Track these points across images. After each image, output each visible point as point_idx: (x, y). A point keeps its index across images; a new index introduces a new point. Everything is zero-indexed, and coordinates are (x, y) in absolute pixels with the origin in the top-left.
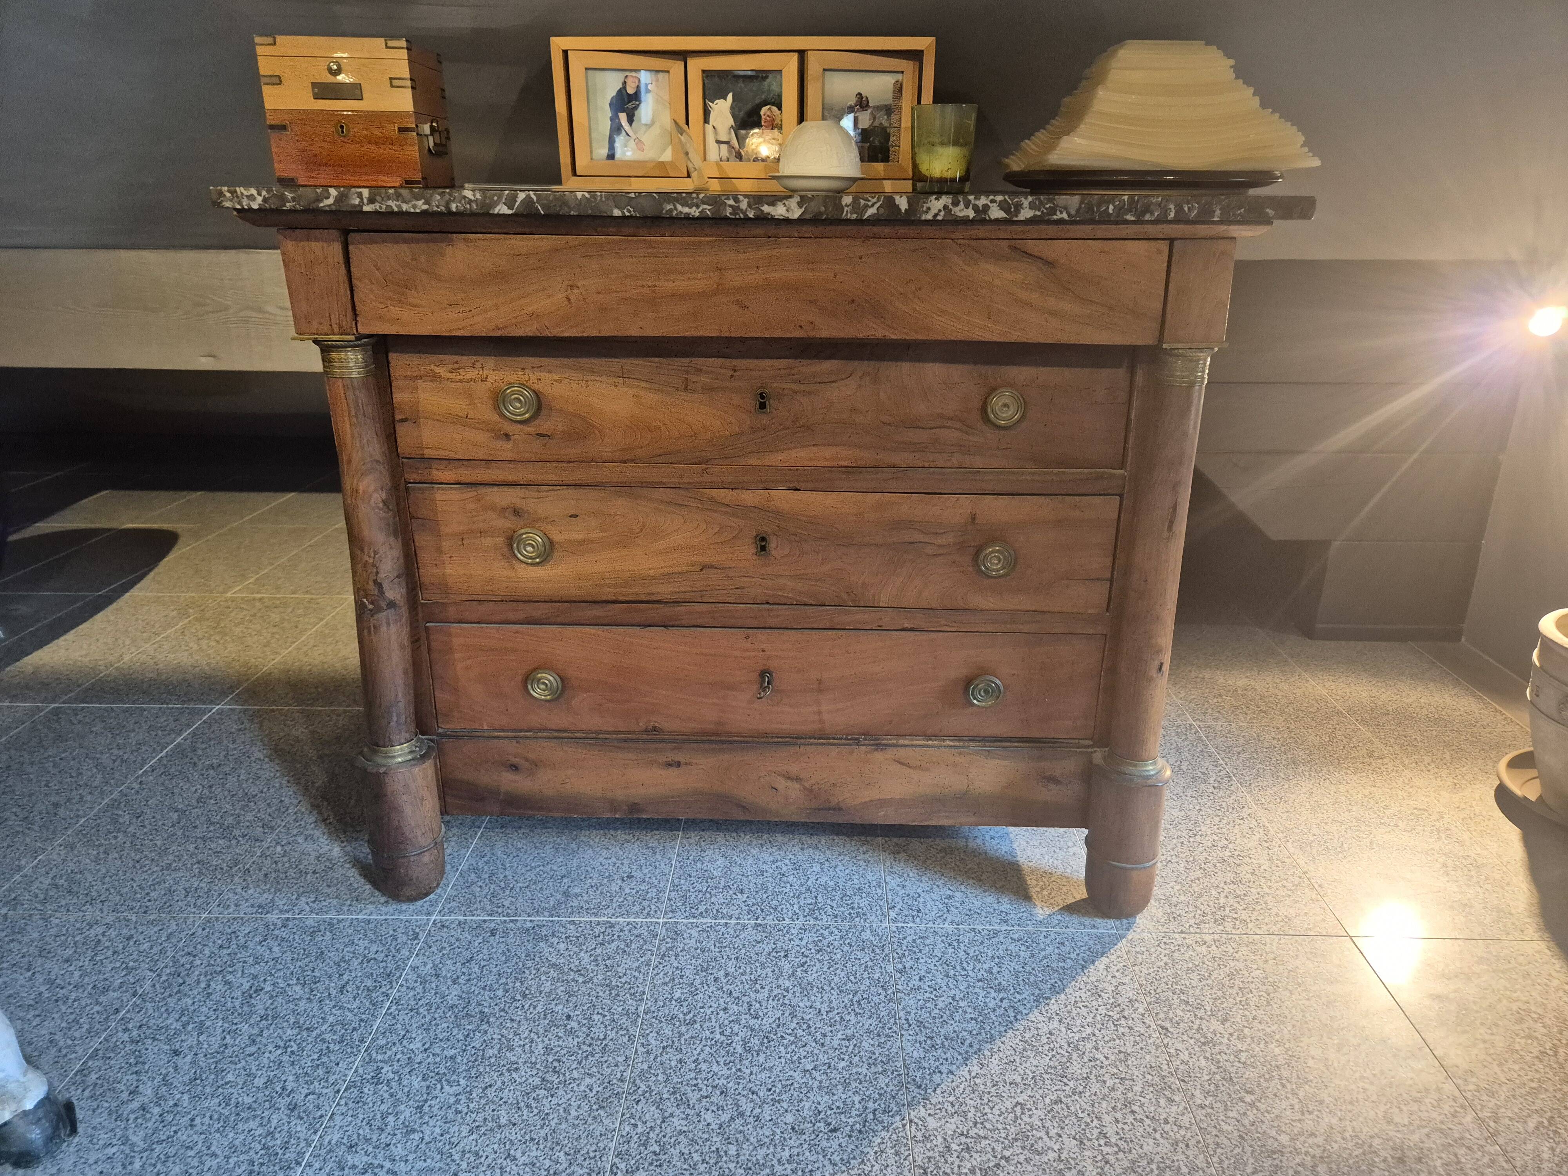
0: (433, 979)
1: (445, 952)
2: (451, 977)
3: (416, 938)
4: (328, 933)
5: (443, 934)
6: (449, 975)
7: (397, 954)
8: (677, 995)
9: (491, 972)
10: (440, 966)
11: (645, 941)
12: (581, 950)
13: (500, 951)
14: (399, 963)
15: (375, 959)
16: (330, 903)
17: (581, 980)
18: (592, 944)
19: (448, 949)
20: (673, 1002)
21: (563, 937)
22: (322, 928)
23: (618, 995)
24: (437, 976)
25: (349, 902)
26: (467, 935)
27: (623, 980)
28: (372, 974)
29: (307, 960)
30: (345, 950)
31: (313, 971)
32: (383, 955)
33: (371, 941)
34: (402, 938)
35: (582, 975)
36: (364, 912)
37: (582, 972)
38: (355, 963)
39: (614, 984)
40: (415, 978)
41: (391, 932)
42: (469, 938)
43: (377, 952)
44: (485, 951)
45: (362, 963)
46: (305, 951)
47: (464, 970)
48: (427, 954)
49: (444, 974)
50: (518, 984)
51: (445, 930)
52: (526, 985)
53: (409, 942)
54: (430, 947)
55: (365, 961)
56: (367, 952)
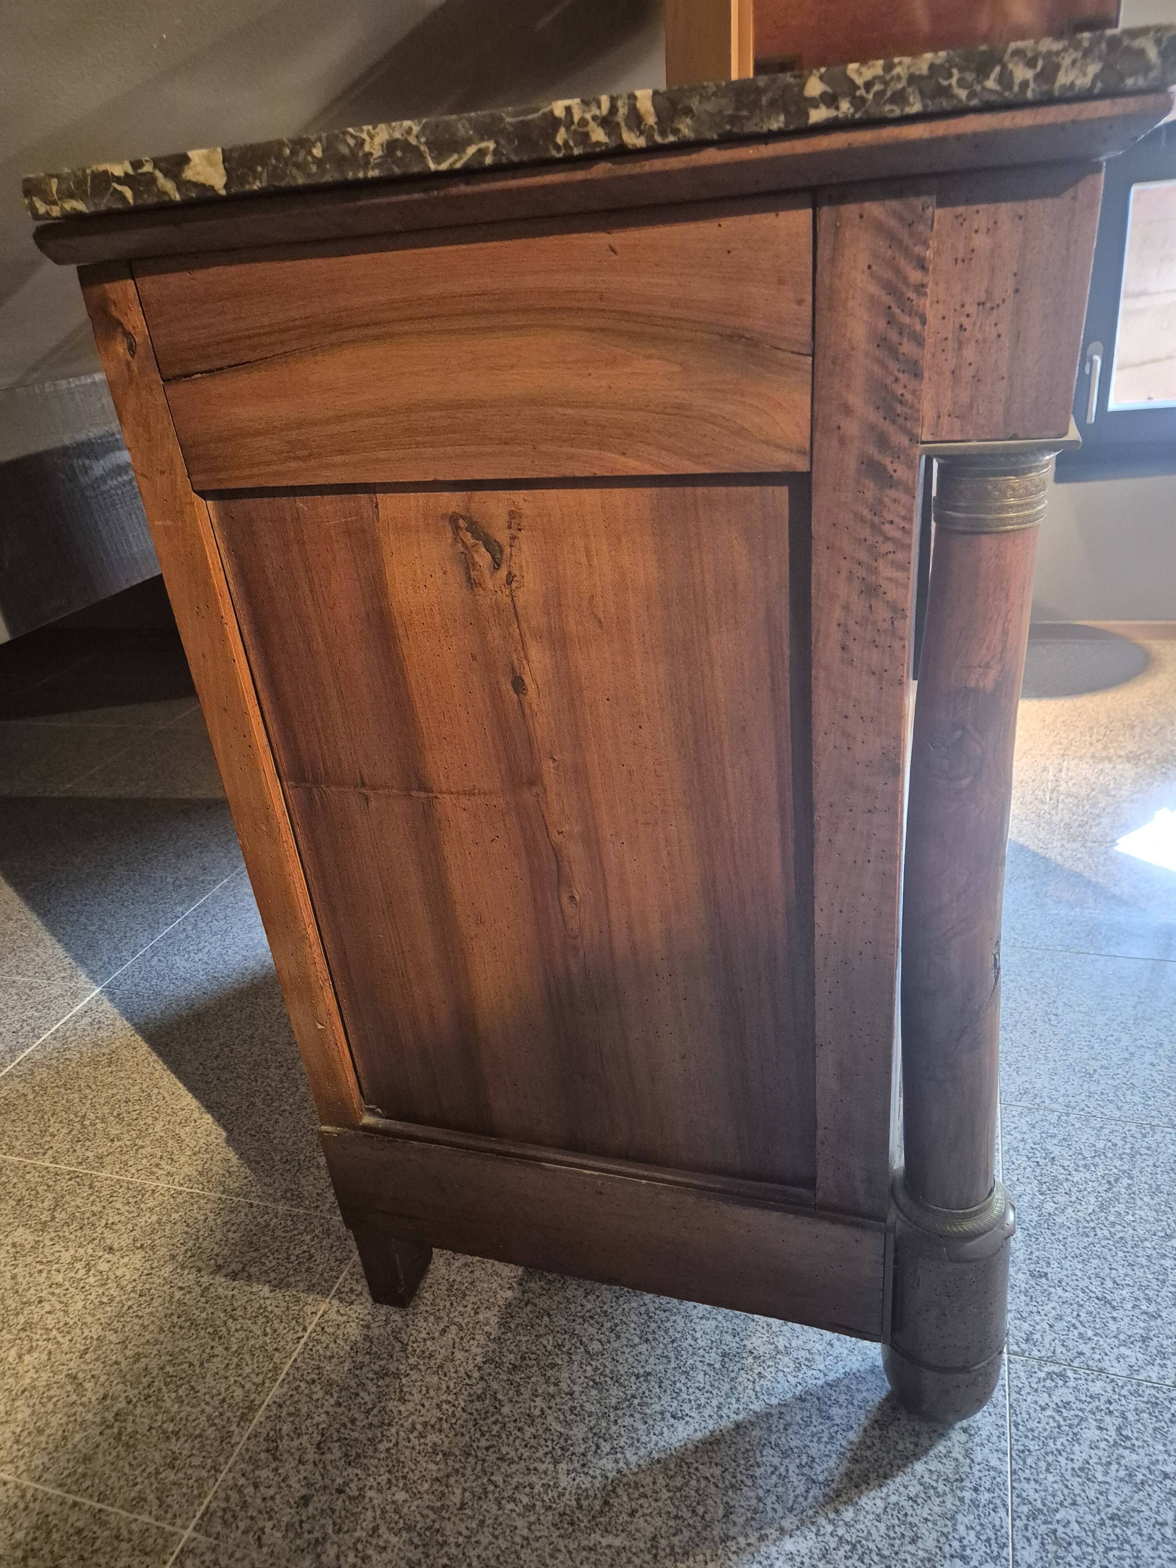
0: (1154, 1343)
1: (1090, 1333)
2: (1144, 1321)
3: (1062, 1376)
4: (1058, 1516)
5: (1048, 1338)
6: (1142, 1325)
7: (1103, 1399)
8: (1137, 1099)
9: (1126, 1275)
10: (1122, 1337)
11: (1042, 1121)
12: (1067, 1180)
13: (1080, 1266)
14: (1124, 1392)
15: (1119, 1429)
16: (969, 1528)
17: (1126, 1181)
18: (1056, 1170)
19: (1082, 1329)
20: (1150, 1103)
21: (1042, 1197)
22: (1043, 1529)
23: (1149, 1148)
24: (1144, 1339)
25: (968, 1495)
26: (1048, 1308)
27: (1120, 1143)
28: (1155, 1429)
29: (1136, 1540)
30: (1100, 1478)
31: (1164, 1524)
32: (1108, 1419)
33: (1076, 1439)
34: (1063, 1394)
35: (1116, 1180)
36: (994, 1462)
37: (1112, 1179)
38: (1130, 1458)
39: (1128, 1151)
40: (1156, 1368)
41: (1049, 1412)
42: (1054, 1304)
43: (1100, 1428)
44: (1082, 1284)
45: (1133, 1449)
46: (1111, 1549)
47: (1129, 1306)
48: (1097, 1357)
49: (1141, 1331)
50: (1147, 1244)
51: (1037, 1336)
52: (1147, 1236)
53: (1071, 1384)
54: (1081, 1354)
55: (1128, 1444)
56: (1103, 1445)
